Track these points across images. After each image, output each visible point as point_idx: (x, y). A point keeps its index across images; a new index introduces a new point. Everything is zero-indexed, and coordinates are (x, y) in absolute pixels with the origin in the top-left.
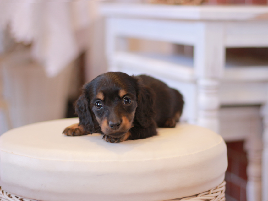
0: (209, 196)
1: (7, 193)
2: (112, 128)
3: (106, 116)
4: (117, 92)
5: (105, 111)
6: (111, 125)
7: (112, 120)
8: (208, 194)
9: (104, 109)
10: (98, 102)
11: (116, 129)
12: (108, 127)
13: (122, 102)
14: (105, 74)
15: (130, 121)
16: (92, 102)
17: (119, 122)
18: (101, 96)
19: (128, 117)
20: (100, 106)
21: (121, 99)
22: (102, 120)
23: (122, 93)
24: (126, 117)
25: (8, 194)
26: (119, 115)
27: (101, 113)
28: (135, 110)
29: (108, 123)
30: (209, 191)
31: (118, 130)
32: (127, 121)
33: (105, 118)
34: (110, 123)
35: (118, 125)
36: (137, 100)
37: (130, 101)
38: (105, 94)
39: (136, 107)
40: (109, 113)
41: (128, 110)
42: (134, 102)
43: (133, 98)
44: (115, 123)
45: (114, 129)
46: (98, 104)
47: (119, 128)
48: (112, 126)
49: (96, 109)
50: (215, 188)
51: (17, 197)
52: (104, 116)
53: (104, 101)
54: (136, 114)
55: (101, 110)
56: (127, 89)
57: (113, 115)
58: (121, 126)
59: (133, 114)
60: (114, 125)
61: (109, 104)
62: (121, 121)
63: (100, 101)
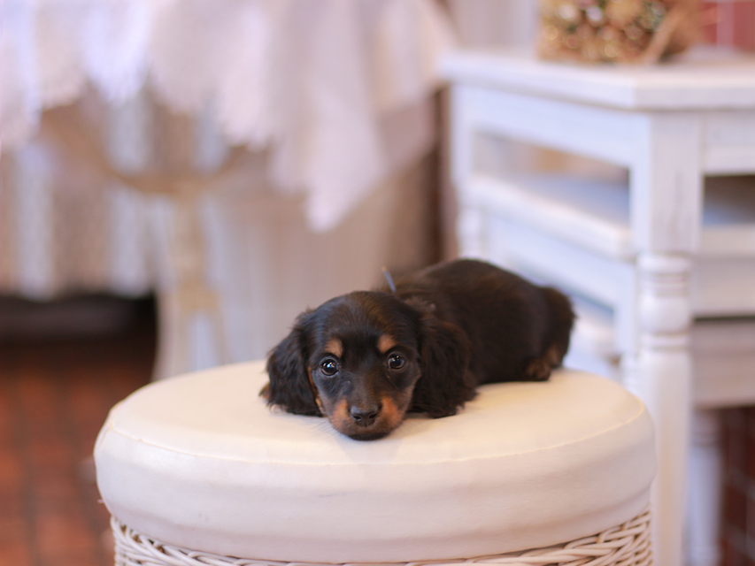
0: (595, 549)
1: (132, 531)
2: (357, 423)
3: (344, 394)
4: (373, 341)
5: (345, 383)
6: (355, 414)
7: (358, 403)
8: (595, 543)
9: (342, 378)
10: (328, 362)
11: (366, 426)
12: (348, 419)
13: (384, 364)
14: (346, 297)
15: (400, 408)
16: (312, 359)
17: (375, 408)
18: (335, 348)
19: (395, 398)
20: (332, 371)
21: (382, 356)
22: (334, 402)
23: (385, 343)
24: (391, 399)
25: (134, 533)
26: (376, 391)
27: (334, 387)
28: (414, 381)
29: (349, 410)
30: (597, 535)
31: (370, 428)
32: (394, 409)
33: (341, 398)
34: (354, 410)
35: (372, 416)
36: (419, 361)
37: (403, 362)
38: (345, 344)
39: (419, 376)
40: (351, 388)
41: (398, 383)
42: (412, 365)
43: (409, 356)
44: (365, 410)
45: (361, 425)
46: (328, 366)
47: (373, 421)
48: (357, 417)
49: (322, 376)
50: (618, 528)
51: (152, 542)
52: (341, 393)
53: (343, 359)
54: (415, 391)
55: (334, 378)
56: (395, 334)
57: (361, 391)
58: (378, 420)
59: (409, 391)
60: (361, 414)
61: (354, 367)
62: (380, 407)
63: (333, 359)
